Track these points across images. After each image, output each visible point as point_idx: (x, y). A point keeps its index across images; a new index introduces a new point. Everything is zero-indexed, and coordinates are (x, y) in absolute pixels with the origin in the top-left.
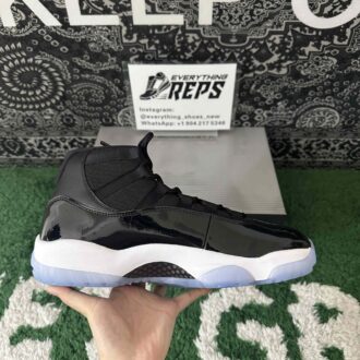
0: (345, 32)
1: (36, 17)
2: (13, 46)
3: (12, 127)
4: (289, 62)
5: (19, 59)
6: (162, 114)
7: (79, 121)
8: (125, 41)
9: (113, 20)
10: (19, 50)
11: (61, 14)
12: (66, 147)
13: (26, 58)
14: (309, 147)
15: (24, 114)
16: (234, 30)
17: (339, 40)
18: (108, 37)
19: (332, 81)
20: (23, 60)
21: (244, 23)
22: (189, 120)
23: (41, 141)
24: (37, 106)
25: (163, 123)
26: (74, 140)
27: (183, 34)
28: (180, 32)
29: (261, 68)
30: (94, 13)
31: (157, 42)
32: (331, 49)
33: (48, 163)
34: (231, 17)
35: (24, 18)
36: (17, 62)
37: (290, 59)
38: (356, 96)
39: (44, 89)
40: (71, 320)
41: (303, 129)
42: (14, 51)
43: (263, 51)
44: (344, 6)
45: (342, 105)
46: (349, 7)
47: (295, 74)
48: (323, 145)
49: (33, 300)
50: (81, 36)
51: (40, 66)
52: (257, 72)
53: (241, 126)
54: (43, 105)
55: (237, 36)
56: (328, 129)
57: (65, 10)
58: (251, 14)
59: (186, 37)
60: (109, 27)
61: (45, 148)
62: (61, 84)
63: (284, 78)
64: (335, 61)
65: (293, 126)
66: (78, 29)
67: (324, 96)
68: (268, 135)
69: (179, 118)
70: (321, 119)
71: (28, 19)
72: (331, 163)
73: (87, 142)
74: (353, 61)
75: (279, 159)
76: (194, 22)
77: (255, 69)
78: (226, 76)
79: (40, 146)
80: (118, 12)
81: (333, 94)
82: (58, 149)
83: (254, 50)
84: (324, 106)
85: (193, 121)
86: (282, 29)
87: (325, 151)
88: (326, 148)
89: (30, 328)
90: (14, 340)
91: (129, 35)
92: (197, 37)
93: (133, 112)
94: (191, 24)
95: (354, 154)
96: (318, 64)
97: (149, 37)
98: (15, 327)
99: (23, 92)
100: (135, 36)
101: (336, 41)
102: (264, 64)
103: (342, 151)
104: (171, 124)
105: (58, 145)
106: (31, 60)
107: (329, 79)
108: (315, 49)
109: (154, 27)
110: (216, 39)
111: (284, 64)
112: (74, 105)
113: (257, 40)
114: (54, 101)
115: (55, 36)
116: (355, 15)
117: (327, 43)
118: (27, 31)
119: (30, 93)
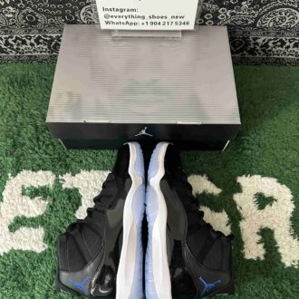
6: (125, 13)
7: (41, 18)
12: (32, 45)
14: (266, 45)
22: (153, 20)
23: (7, 38)
25: (127, 23)
26: (40, 38)
33: (18, 59)
40: (57, 211)
41: (263, 29)
48: (279, 44)
49: (23, 194)
53: (204, 24)
54: (2, 4)
56: (287, 29)
61: (12, 45)
65: (254, 25)
68: (229, 33)
69: (144, 18)
70: (282, 19)
72: (283, 59)
73: (52, 40)
75: (236, 55)
79: (7, 44)
82: (24, 46)
84: (288, 7)
85: (158, 21)
87: (280, 48)
88: (281, 46)
89: (24, 218)
90: (13, 228)
93: (96, 10)
98: (12, 218)
103: (295, 49)
104: (135, 24)
105: (24, 42)
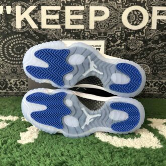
0: (143, 31)
1: (29, 25)
2: (17, 36)
3: (5, 73)
4: (125, 43)
5: (18, 41)
8: (62, 35)
9: (58, 27)
10: (19, 37)
11: (39, 24)
12: (27, 85)
13: (21, 41)
15: (12, 66)
16: (103, 31)
17: (142, 34)
18: (55, 33)
19: (143, 51)
20: (20, 42)
21: (106, 28)
23: (16, 81)
24: (20, 63)
27: (84, 33)
28: (82, 32)
29: (114, 46)
30: (51, 24)
31: (74, 35)
32: (140, 37)
34: (101, 26)
36: (17, 42)
37: (125, 42)
38: (154, 58)
42: (17, 38)
43: (114, 39)
44: (141, 21)
45: (149, 62)
46: (143, 22)
47: (128, 49)
50: (45, 32)
51: (26, 44)
52: (113, 48)
55: (104, 33)
57: (41, 23)
58: (108, 25)
59: (85, 34)
60: (56, 29)
63: (124, 50)
64: (142, 43)
66: (44, 30)
67: (141, 58)
71: (26, 26)
72: (152, 94)
74: (149, 43)
76: (88, 28)
77: (112, 46)
78: (101, 46)
80: (60, 24)
81: (145, 57)
83: (111, 39)
84: (142, 63)
86: (120, 30)
87: (148, 87)
88: (148, 85)
91: (63, 33)
92: (89, 34)
94: (87, 29)
95: (162, 89)
96: (136, 44)
97: (71, 33)
99: (15, 56)
100: (66, 33)
101: (141, 34)
102: (115, 44)
103: (156, 87)
105: (24, 84)
106: (23, 42)
107: (141, 51)
108: (134, 38)
109: (73, 30)
110: (96, 35)
111: (123, 44)
113: (112, 35)
115: (35, 32)
116: (145, 25)
117: (138, 35)
118: (25, 30)
119: (18, 56)
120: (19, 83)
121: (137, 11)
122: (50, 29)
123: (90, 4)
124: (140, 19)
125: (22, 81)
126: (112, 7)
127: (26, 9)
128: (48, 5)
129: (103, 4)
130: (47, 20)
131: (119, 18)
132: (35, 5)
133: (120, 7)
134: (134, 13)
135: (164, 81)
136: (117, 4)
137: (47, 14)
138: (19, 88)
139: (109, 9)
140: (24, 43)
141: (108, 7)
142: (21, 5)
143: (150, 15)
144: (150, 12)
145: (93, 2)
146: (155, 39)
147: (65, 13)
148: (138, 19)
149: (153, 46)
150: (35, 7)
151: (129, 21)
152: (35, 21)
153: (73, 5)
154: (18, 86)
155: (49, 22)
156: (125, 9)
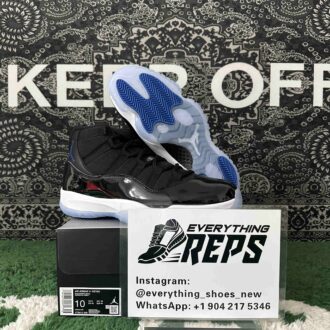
0: (253, 111)
1: (34, 100)
2: (10, 121)
4: (217, 134)
5: (12, 131)
7: (47, 188)
8: (96, 118)
9: (90, 103)
10: (14, 124)
11: (52, 98)
12: (28, 217)
13: (18, 130)
17: (251, 116)
18: (84, 116)
19: (255, 149)
23: (8, 208)
24: (14, 173)
26: (39, 208)
30: (76, 98)
32: (247, 123)
35: (25, 100)
36: (9, 133)
37: (218, 132)
38: (277, 162)
39: (24, 156)
42: (9, 125)
44: (248, 92)
45: (268, 170)
46: (252, 93)
47: (224, 144)
50: (64, 114)
51: (27, 137)
54: (20, 172)
60: (86, 108)
61: (9, 217)
62: (40, 152)
64: (252, 132)
66: (62, 109)
67: (251, 163)
70: (254, 184)
71: (28, 101)
74: (266, 132)
80: (94, 98)
81: (258, 161)
82: (21, 218)
84: (254, 171)
86: (208, 109)
91: (100, 114)
96: (240, 135)
97: (115, 116)
99: (6, 159)
100: (104, 115)
101: (248, 117)
105: (22, 213)
106: (21, 132)
107: (251, 148)
108: (235, 124)
111: (215, 136)
112: (47, 172)
114: (30, 168)
115: (44, 113)
116: (257, 98)
117: (243, 119)
118: (24, 110)
119: (12, 160)
120: (14, 212)
121: (240, 72)
122: (75, 109)
123: (149, 60)
124: (247, 88)
125: (18, 208)
126: (193, 65)
127: (28, 70)
128: (70, 63)
129: (175, 60)
130: (68, 90)
131: (205, 86)
132: (45, 63)
133: (207, 65)
134: (234, 77)
135: (298, 207)
136: (202, 59)
137: (68, 79)
138: (14, 221)
139: (187, 69)
140: (23, 136)
141: (184, 67)
142: (17, 63)
143: (267, 80)
144: (266, 73)
145: (156, 57)
146: (277, 125)
147: (102, 77)
148: (244, 88)
149: (274, 138)
150: (46, 66)
151: (225, 92)
152: (45, 93)
153: (117, 63)
154: (12, 219)
155: (72, 94)
156: (217, 70)
